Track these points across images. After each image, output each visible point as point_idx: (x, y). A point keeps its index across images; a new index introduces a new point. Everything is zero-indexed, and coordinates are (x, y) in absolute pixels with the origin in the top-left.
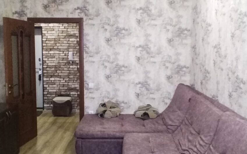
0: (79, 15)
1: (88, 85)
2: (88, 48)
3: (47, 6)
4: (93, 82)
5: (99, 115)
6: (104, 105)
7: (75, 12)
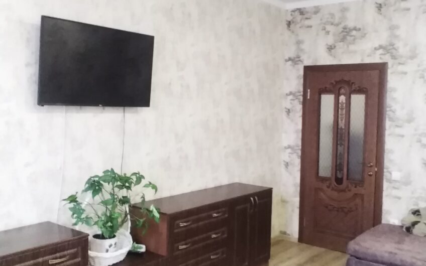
0: (381, 58)
1: (391, 174)
2: (393, 112)
3: (333, 46)
4: (400, 171)
5: (404, 227)
6: (416, 213)
7: (375, 53)
